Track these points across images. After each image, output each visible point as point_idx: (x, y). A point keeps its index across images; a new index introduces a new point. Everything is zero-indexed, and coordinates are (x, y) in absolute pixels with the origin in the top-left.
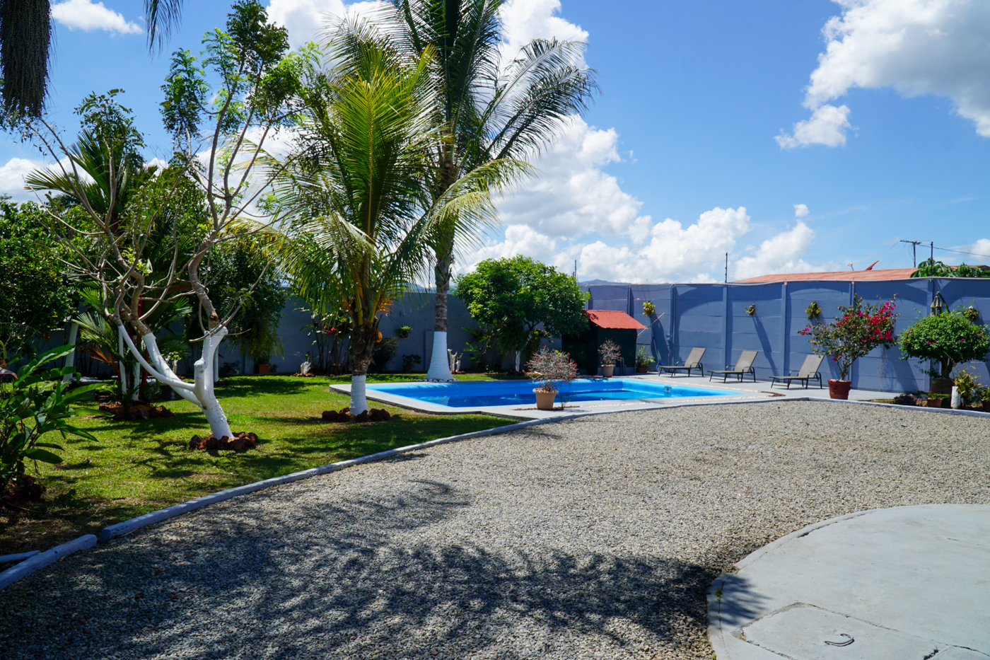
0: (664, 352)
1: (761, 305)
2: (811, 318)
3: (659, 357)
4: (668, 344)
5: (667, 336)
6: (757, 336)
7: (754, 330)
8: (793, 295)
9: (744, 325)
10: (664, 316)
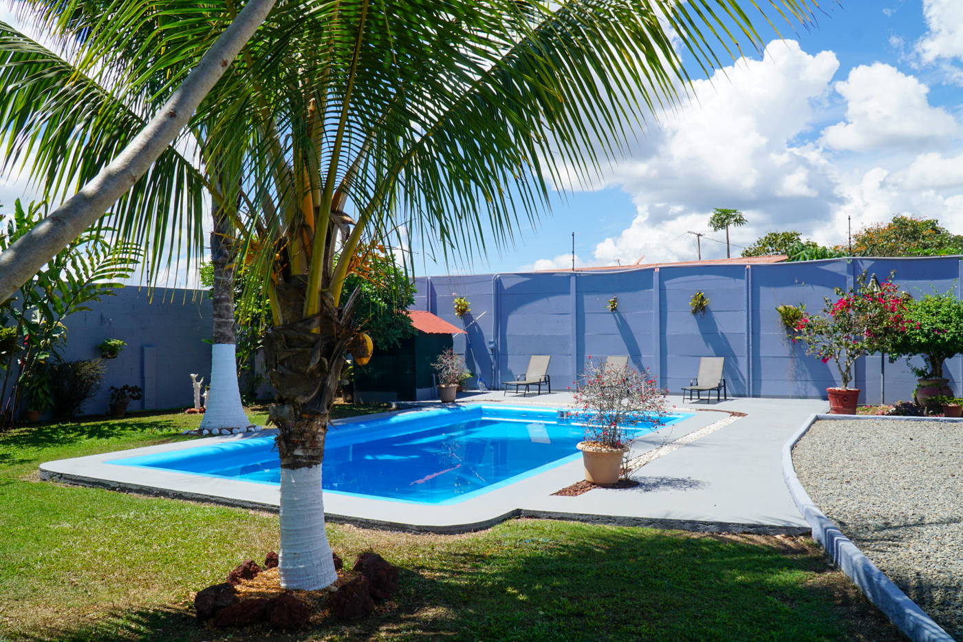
0: (485, 363)
1: (624, 298)
2: (695, 312)
3: (478, 371)
4: (490, 352)
5: (490, 343)
6: (620, 337)
7: (616, 330)
8: (669, 284)
9: (600, 323)
10: (484, 316)
